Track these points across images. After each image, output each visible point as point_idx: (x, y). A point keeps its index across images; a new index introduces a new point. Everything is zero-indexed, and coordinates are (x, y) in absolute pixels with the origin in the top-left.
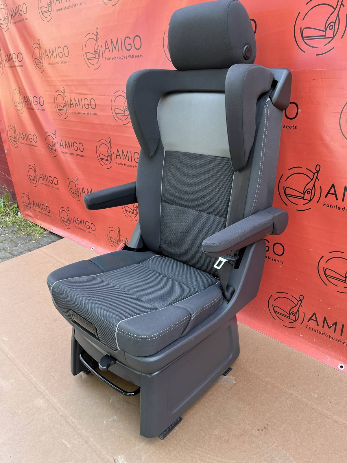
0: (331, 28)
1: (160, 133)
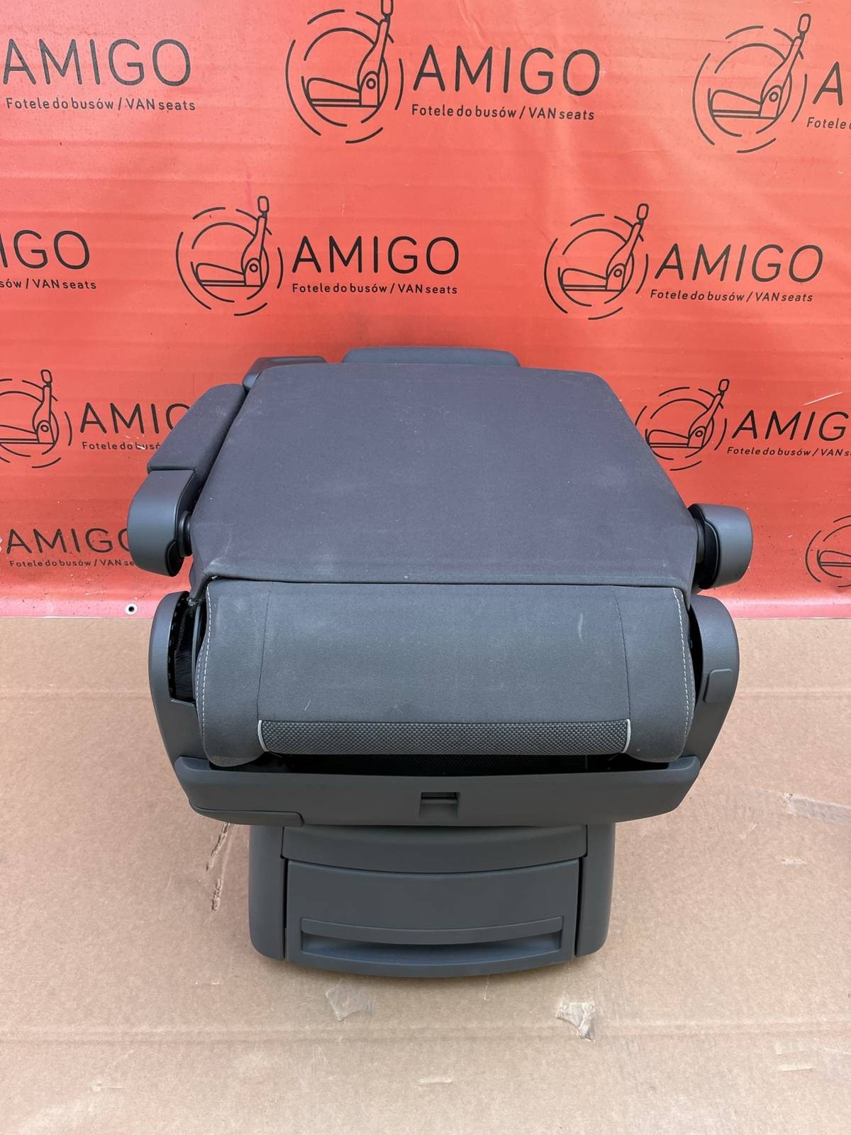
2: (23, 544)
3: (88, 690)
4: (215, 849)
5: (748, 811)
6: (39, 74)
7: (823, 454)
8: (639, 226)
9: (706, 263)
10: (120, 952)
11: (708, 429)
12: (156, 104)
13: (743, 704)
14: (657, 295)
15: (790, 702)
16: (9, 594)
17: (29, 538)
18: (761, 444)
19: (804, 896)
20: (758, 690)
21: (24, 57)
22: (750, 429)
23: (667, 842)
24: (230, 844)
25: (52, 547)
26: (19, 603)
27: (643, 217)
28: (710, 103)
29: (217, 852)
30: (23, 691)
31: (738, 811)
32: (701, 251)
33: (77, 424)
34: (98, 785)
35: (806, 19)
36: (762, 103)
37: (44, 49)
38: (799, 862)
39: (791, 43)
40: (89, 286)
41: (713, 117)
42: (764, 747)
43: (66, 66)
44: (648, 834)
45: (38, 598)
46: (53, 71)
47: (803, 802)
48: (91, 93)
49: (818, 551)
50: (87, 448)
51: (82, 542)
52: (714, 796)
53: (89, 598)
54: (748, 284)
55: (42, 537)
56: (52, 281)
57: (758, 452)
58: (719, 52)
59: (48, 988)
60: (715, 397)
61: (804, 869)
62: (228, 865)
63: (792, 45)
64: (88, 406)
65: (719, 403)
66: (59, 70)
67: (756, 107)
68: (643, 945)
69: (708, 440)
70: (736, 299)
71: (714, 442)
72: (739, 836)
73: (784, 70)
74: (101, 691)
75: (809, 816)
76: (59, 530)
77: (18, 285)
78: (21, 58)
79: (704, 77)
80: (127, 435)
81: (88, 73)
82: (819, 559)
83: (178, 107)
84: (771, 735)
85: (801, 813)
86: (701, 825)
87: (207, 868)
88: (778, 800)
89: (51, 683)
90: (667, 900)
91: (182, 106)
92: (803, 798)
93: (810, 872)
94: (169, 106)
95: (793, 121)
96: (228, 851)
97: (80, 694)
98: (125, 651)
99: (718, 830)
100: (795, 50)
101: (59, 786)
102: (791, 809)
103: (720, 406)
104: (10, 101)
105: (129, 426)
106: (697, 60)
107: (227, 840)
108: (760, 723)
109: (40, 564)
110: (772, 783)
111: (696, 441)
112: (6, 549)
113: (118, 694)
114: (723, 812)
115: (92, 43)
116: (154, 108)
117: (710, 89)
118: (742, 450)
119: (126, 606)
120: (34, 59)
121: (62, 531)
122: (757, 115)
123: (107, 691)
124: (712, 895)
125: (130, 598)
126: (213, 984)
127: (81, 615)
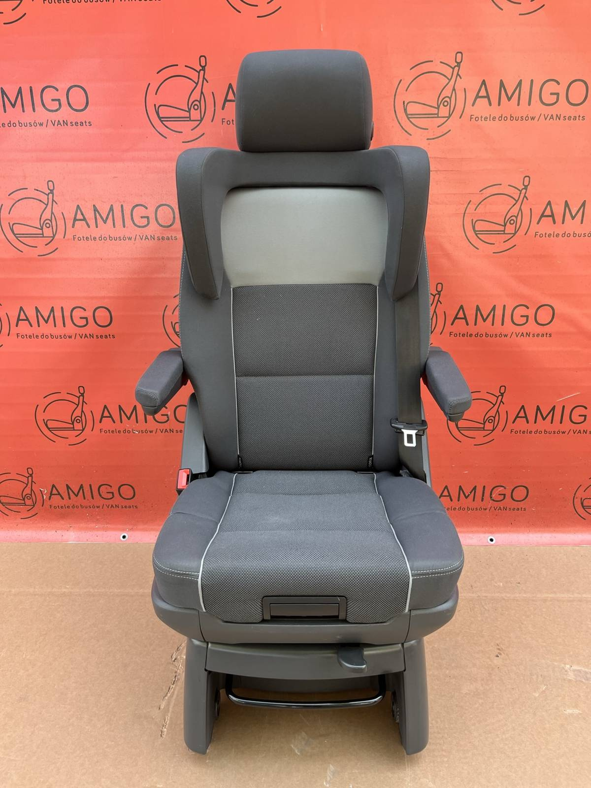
0: (446, 104)
1: (224, 270)
2: (59, 494)
3: (91, 590)
4: (166, 696)
5: (540, 677)
6: (92, 223)
7: (574, 433)
8: (438, 296)
9: (482, 315)
10: (97, 762)
11: (496, 417)
12: (156, 237)
13: (535, 604)
14: (453, 335)
15: (569, 604)
16: (47, 527)
17: (63, 490)
18: (532, 427)
19: (580, 735)
20: (547, 595)
21: (84, 214)
22: (523, 417)
23: (481, 698)
24: (176, 692)
25: (77, 496)
26: (53, 533)
27: (440, 290)
28: (474, 228)
29: (167, 698)
30: (49, 590)
31: (533, 677)
32: (478, 308)
33: (98, 417)
34: (92, 651)
35: (527, 179)
36: (505, 225)
37: (96, 210)
38: (576, 711)
39: (519, 192)
40: (111, 337)
41: (476, 234)
42: (551, 633)
43: (107, 218)
44: (467, 691)
45: (66, 529)
46: (100, 220)
47: (579, 671)
48: (120, 231)
49: (581, 498)
50: (103, 432)
51: (95, 493)
52: (515, 666)
53: (98, 529)
54: (509, 327)
55: (71, 490)
56: (90, 335)
57: (531, 432)
58: (476, 199)
59: (47, 784)
60: (498, 397)
61: (580, 716)
62: (173, 706)
63: (520, 193)
64: (105, 407)
65: (501, 401)
66: (103, 220)
67: (502, 228)
68: (463, 768)
69: (497, 425)
70: (503, 336)
71: (501, 426)
72: (533, 694)
73: (517, 207)
74: (99, 590)
75: (584, 681)
76: (82, 485)
77: (70, 337)
78: (82, 214)
79: (467, 213)
80: (128, 424)
81: (119, 222)
82: (582, 504)
83: (168, 239)
84: (556, 626)
85: (579, 678)
86: (506, 686)
87: (159, 709)
88: (561, 670)
89: (68, 585)
90: (481, 738)
91: (170, 238)
92: (579, 668)
93: (584, 719)
94: (163, 238)
95: (525, 234)
96: (175, 697)
97: (85, 592)
98: (117, 565)
99: (519, 690)
100: (522, 196)
101: (66, 652)
102: (571, 676)
103: (502, 403)
104: (75, 237)
105: (129, 419)
106: (463, 204)
107: (174, 690)
108: (548, 618)
109: (68, 507)
110: (557, 658)
111: (489, 426)
112: (48, 497)
113: (110, 592)
114: (522, 678)
115: (122, 206)
116: (154, 240)
117: (472, 220)
118: (520, 431)
119: (120, 536)
120: (89, 215)
121: (83, 486)
122: (503, 232)
123: (103, 590)
124: (514, 734)
125: (124, 530)
126: (158, 786)
127: (92, 541)
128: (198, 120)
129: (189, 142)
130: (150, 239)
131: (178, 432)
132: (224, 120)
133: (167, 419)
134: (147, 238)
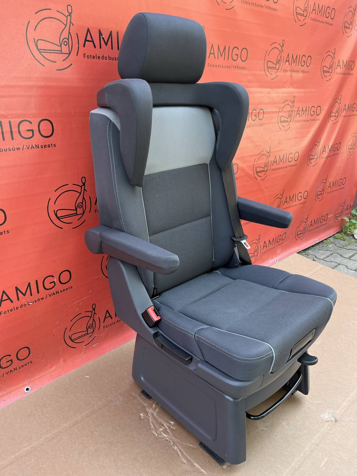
12: (40, 146)
50: (3, 314)
64: (4, 292)
80: (24, 300)
81: (8, 135)
94: (45, 146)
105: (25, 295)
115: (10, 122)
116: (38, 148)
128: (67, 54)
129: (61, 70)
130: (35, 148)
131: (62, 292)
132: (85, 55)
133: (54, 285)
134: (32, 147)
